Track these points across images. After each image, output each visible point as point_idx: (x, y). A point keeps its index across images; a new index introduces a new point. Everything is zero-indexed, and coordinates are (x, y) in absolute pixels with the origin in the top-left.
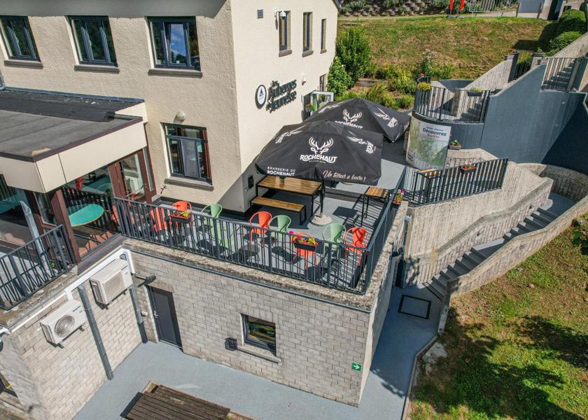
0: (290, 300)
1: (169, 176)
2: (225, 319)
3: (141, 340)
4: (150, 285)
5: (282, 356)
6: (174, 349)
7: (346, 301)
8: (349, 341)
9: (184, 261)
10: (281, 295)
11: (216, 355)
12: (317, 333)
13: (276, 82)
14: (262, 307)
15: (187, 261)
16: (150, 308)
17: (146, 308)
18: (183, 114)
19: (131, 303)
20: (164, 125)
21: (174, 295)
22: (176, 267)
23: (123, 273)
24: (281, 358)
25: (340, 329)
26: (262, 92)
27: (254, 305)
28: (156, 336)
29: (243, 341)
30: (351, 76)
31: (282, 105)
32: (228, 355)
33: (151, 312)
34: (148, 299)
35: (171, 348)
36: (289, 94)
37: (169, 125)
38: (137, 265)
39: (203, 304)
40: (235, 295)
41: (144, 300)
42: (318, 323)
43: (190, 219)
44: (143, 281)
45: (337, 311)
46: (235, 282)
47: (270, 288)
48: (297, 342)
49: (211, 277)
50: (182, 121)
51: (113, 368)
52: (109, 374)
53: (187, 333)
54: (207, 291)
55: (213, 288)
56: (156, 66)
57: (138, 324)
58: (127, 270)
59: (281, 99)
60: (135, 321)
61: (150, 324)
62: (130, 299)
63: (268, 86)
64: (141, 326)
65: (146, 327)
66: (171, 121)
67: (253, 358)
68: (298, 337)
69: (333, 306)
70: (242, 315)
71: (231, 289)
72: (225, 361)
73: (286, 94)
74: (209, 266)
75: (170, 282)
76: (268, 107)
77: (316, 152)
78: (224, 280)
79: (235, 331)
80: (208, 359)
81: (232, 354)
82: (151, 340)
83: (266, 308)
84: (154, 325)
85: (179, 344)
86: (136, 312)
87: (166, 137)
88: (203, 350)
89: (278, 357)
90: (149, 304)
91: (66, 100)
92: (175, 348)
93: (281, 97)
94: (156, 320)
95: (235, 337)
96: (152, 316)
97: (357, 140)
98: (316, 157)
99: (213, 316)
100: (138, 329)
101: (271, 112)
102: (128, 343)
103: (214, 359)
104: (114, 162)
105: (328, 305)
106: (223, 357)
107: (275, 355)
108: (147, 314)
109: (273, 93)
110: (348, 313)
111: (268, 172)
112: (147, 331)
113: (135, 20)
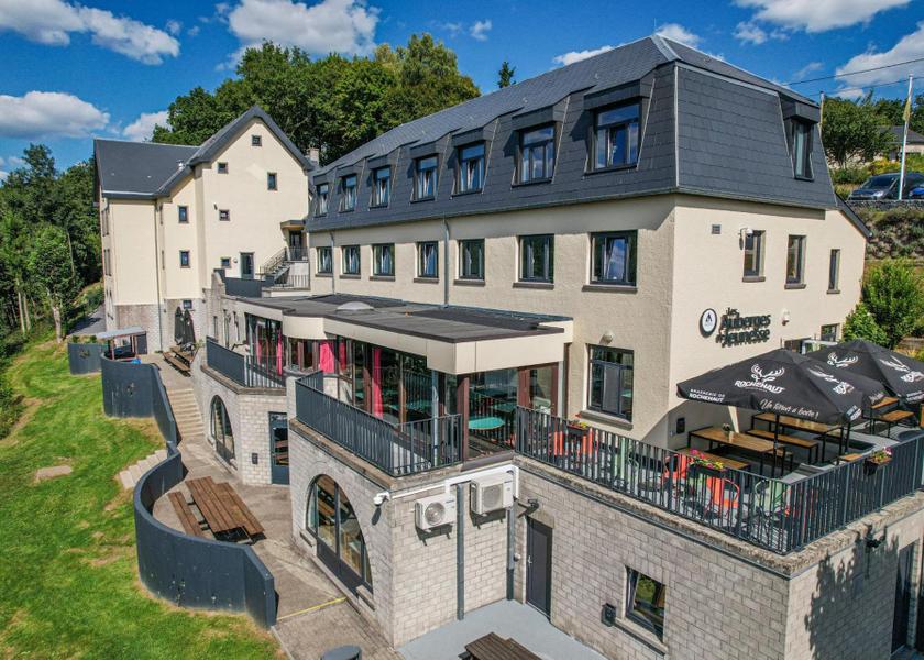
0: (687, 550)
1: (584, 409)
2: (606, 574)
3: (505, 595)
4: (531, 516)
5: (670, 643)
6: (539, 616)
7: (757, 556)
8: (761, 625)
9: (572, 484)
10: (676, 541)
11: (588, 630)
12: (717, 607)
13: (734, 311)
14: (651, 557)
15: (576, 484)
16: (525, 550)
17: (521, 550)
18: (611, 334)
19: (506, 538)
20: (590, 346)
21: (554, 531)
22: (563, 493)
23: (506, 487)
24: (669, 647)
25: (748, 602)
26: (709, 316)
27: (643, 554)
28: (524, 594)
29: (624, 612)
30: (887, 331)
31: (742, 341)
32: (603, 632)
33: (525, 557)
34: (525, 537)
35: (537, 615)
36: (756, 330)
37: (594, 346)
38: (523, 489)
39: (584, 548)
40: (622, 536)
41: (521, 538)
42: (720, 590)
43: (588, 431)
44: (524, 510)
45: (745, 571)
46: (624, 518)
47: (663, 528)
48: (691, 620)
49: (598, 508)
50: (609, 342)
51: (466, 609)
52: (460, 614)
53: (559, 591)
54: (591, 529)
55: (599, 525)
56: (592, 282)
57: (508, 569)
58: (510, 485)
59: (742, 334)
60: (505, 564)
61: (521, 573)
62: (506, 531)
63: (722, 312)
64: (510, 572)
65: (515, 577)
66: (597, 342)
67: (634, 642)
68: (693, 611)
69: (740, 562)
70: (628, 569)
71: (619, 527)
72: (598, 642)
73: (751, 329)
74: (598, 492)
75: (552, 512)
76: (719, 338)
77: (757, 379)
78: (612, 514)
79: (616, 595)
80: (579, 638)
81: (607, 632)
82: (516, 599)
83: (657, 559)
84: (525, 576)
85: (547, 610)
86: (508, 551)
87: (590, 361)
88: (574, 621)
89: (666, 645)
90: (525, 544)
91: (497, 316)
92: (541, 617)
93: (742, 330)
94: (528, 568)
95: (615, 604)
96: (525, 563)
97: (824, 375)
98: (757, 384)
99: (593, 567)
100: (505, 576)
101: (723, 346)
102: (490, 587)
103: (585, 637)
104: (525, 368)
105: (733, 560)
106: (596, 636)
107: (661, 641)
108: (519, 557)
109: (726, 323)
110: (760, 577)
111: (691, 395)
112: (516, 584)
113: (579, 236)
